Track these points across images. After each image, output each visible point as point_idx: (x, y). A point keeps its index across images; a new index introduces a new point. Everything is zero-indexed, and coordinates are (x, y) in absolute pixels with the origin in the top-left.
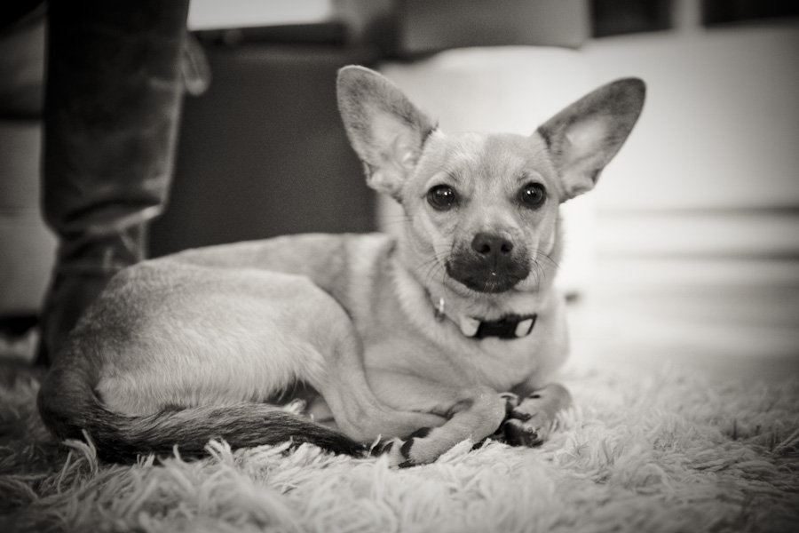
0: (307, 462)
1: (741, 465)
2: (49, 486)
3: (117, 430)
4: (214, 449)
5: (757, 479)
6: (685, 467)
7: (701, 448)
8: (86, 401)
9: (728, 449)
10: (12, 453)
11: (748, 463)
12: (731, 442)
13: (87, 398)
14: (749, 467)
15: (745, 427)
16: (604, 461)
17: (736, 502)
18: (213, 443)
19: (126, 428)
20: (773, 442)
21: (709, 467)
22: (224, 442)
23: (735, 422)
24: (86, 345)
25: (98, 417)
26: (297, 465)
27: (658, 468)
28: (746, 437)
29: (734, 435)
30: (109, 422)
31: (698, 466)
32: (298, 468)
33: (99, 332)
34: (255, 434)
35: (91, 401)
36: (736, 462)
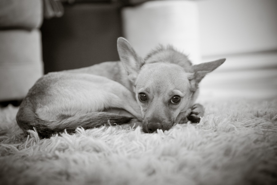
0: (111, 133)
1: (261, 124)
2: (22, 147)
3: (47, 126)
4: (79, 131)
5: (267, 128)
6: (242, 126)
7: (247, 120)
8: (34, 117)
9: (256, 120)
10: (7, 139)
11: (263, 124)
12: (257, 118)
13: (34, 116)
14: (264, 125)
15: (261, 113)
16: (214, 126)
17: (261, 134)
18: (78, 128)
19: (50, 125)
20: (271, 117)
21: (250, 126)
22: (82, 128)
23: (258, 112)
24: (31, 99)
25: (39, 122)
26: (108, 134)
27: (233, 125)
28: (262, 116)
29: (258, 116)
30: (43, 123)
31: (246, 126)
32: (108, 135)
33: (35, 94)
34: (97, 123)
35: (35, 117)
36: (259, 124)
